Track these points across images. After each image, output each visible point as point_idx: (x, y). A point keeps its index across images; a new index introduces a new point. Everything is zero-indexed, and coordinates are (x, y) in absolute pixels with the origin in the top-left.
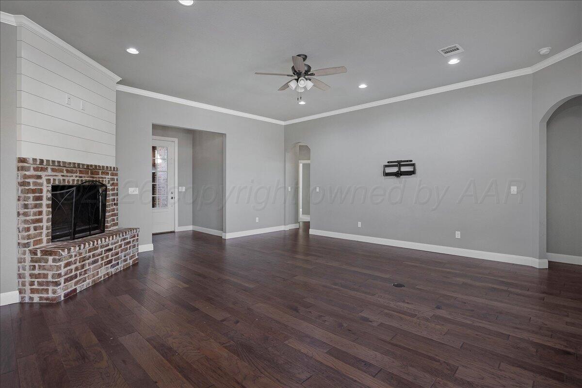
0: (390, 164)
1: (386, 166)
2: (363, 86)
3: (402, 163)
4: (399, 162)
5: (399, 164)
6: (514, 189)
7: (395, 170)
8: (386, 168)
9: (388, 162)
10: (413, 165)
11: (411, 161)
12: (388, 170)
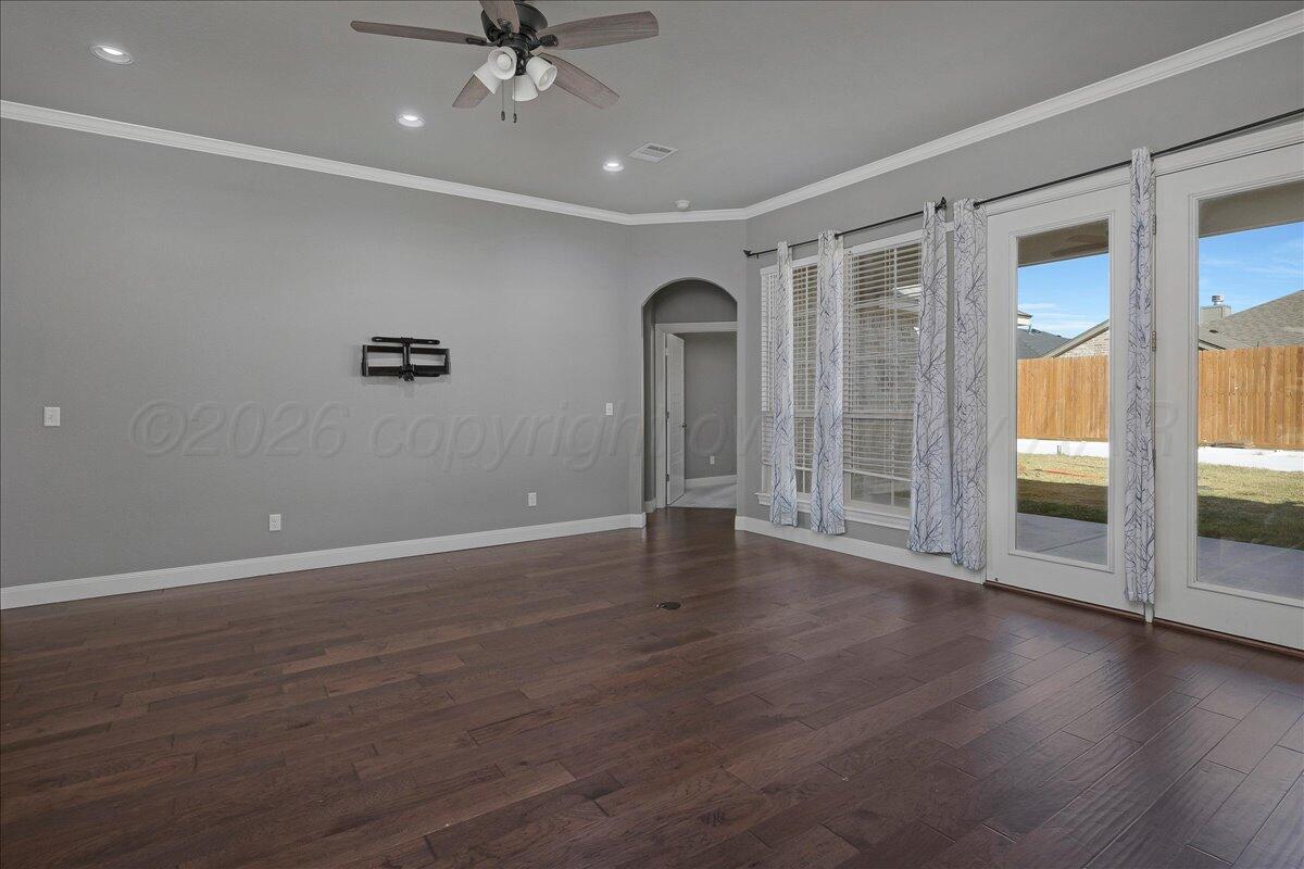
0: (380, 346)
1: (371, 349)
2: (410, 119)
3: (413, 346)
4: (407, 341)
5: (405, 345)
6: (609, 409)
7: (394, 361)
8: (370, 355)
9: (374, 339)
10: (443, 352)
11: (436, 342)
12: (376, 360)
